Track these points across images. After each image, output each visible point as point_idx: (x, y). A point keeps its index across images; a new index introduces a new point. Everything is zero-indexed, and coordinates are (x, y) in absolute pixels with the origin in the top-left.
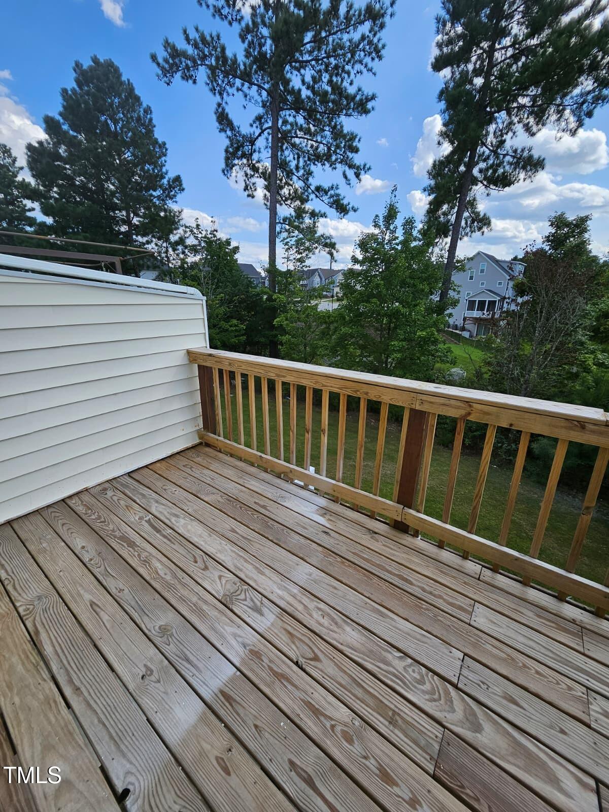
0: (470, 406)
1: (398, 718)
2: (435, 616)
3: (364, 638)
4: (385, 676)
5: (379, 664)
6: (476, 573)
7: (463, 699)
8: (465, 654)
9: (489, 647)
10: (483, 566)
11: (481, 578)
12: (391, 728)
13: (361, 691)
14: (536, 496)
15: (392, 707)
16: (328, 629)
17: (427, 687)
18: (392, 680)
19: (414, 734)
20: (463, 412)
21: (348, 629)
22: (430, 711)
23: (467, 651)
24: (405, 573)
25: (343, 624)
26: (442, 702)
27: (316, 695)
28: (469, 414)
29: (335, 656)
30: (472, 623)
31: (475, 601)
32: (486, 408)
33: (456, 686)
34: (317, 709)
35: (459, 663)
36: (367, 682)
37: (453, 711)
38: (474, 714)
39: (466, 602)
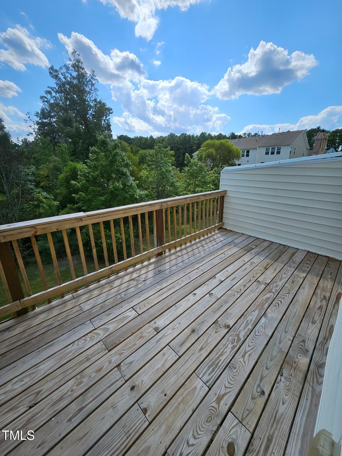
0: (35, 228)
1: (89, 357)
2: (71, 322)
3: (53, 360)
4: (74, 355)
5: (68, 356)
6: (72, 298)
7: (100, 329)
8: (90, 320)
9: (94, 311)
10: (72, 294)
11: (75, 297)
12: (89, 361)
13: (70, 370)
14: (51, 270)
15: (84, 357)
16: (30, 380)
17: (88, 339)
18: (77, 353)
19: (97, 352)
20: (33, 232)
21: (41, 367)
22: (95, 343)
23: (89, 319)
24: (45, 324)
25: (37, 369)
26: (96, 336)
27: (53, 398)
28: (36, 232)
29: (47, 380)
30: (84, 311)
31: (79, 305)
32: (44, 226)
33: (95, 329)
34: (60, 398)
35: (91, 323)
36: (69, 365)
37: (100, 334)
38: (105, 328)
39: (77, 308)
